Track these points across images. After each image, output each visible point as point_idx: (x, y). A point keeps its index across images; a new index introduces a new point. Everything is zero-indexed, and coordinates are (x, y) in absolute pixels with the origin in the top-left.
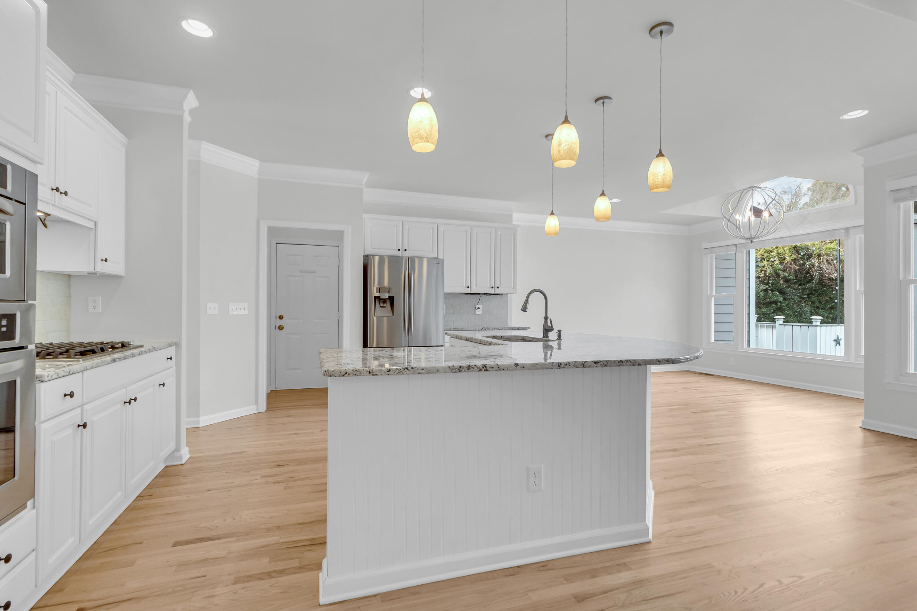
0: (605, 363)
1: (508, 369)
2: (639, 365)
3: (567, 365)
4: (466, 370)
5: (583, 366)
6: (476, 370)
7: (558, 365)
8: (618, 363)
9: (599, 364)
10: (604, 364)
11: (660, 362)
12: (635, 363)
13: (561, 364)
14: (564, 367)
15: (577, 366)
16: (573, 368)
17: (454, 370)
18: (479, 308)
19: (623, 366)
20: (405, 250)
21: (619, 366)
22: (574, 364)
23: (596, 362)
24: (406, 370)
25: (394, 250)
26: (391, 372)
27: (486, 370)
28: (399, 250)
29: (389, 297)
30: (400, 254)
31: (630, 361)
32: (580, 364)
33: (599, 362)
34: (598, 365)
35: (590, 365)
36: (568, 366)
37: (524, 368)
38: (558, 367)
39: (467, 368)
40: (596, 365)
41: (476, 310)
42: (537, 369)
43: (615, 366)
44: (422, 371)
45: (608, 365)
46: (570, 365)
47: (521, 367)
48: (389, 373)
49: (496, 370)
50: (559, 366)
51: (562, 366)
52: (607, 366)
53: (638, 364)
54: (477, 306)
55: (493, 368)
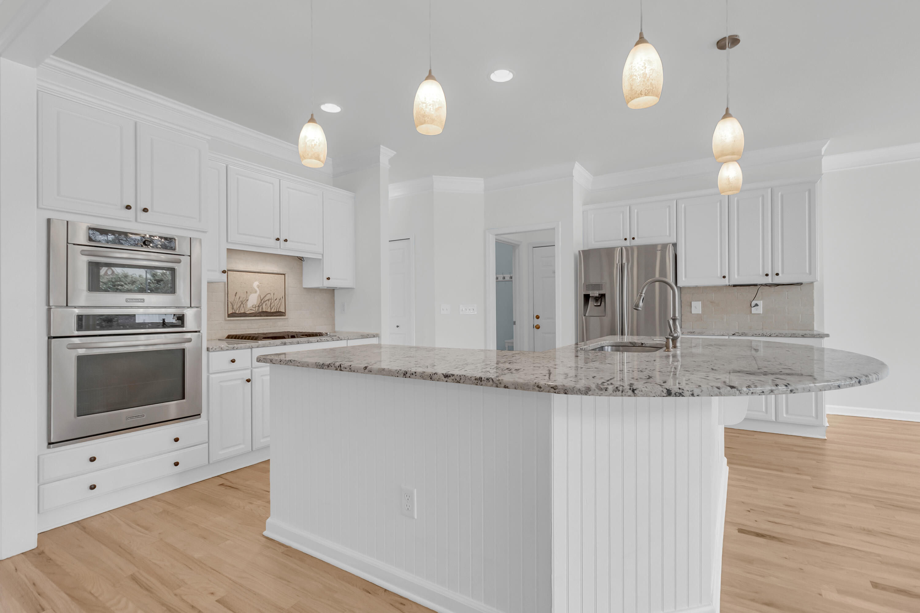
0: (458, 379)
1: (357, 371)
2: (506, 387)
3: (413, 374)
4: (326, 367)
5: (431, 379)
6: (333, 368)
7: (404, 373)
8: (474, 381)
9: (449, 378)
10: (456, 380)
11: (540, 388)
12: (499, 384)
13: (406, 373)
14: (410, 377)
15: (424, 377)
16: (419, 379)
17: (318, 366)
18: (756, 305)
19: (482, 385)
20: (633, 238)
21: (477, 385)
22: (420, 375)
23: (446, 376)
24: (290, 361)
25: (620, 239)
26: (282, 362)
27: (341, 370)
28: (626, 239)
29: (599, 294)
30: (627, 243)
31: (493, 381)
32: (427, 375)
33: (450, 376)
34: (448, 380)
35: (439, 379)
36: (414, 376)
37: (371, 372)
38: (403, 375)
39: (327, 366)
40: (446, 379)
41: (753, 309)
42: (383, 375)
43: (471, 384)
44: (299, 364)
45: (462, 381)
46: (416, 375)
47: (369, 371)
48: (280, 363)
49: (348, 371)
50: (405, 375)
51: (408, 375)
52: (460, 382)
53: (503, 385)
54: (753, 303)
55: (346, 368)
